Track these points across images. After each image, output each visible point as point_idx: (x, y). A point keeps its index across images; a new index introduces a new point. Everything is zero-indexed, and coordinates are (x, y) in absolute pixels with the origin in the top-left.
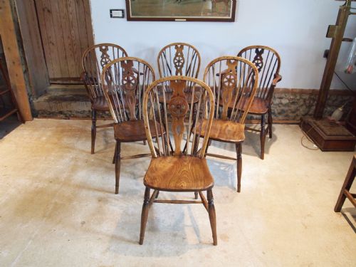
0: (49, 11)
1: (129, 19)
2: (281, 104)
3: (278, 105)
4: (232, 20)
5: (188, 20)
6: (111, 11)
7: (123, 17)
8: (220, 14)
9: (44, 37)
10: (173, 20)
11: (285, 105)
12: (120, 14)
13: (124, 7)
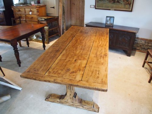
0: (74, 4)
1: (96, 8)
2: (148, 45)
3: (147, 45)
4: (131, 11)
5: (115, 10)
6: (91, 6)
7: (94, 8)
8: (127, 8)
9: (72, 12)
10: (110, 10)
11: (150, 46)
12: (93, 7)
13: (95, 5)
